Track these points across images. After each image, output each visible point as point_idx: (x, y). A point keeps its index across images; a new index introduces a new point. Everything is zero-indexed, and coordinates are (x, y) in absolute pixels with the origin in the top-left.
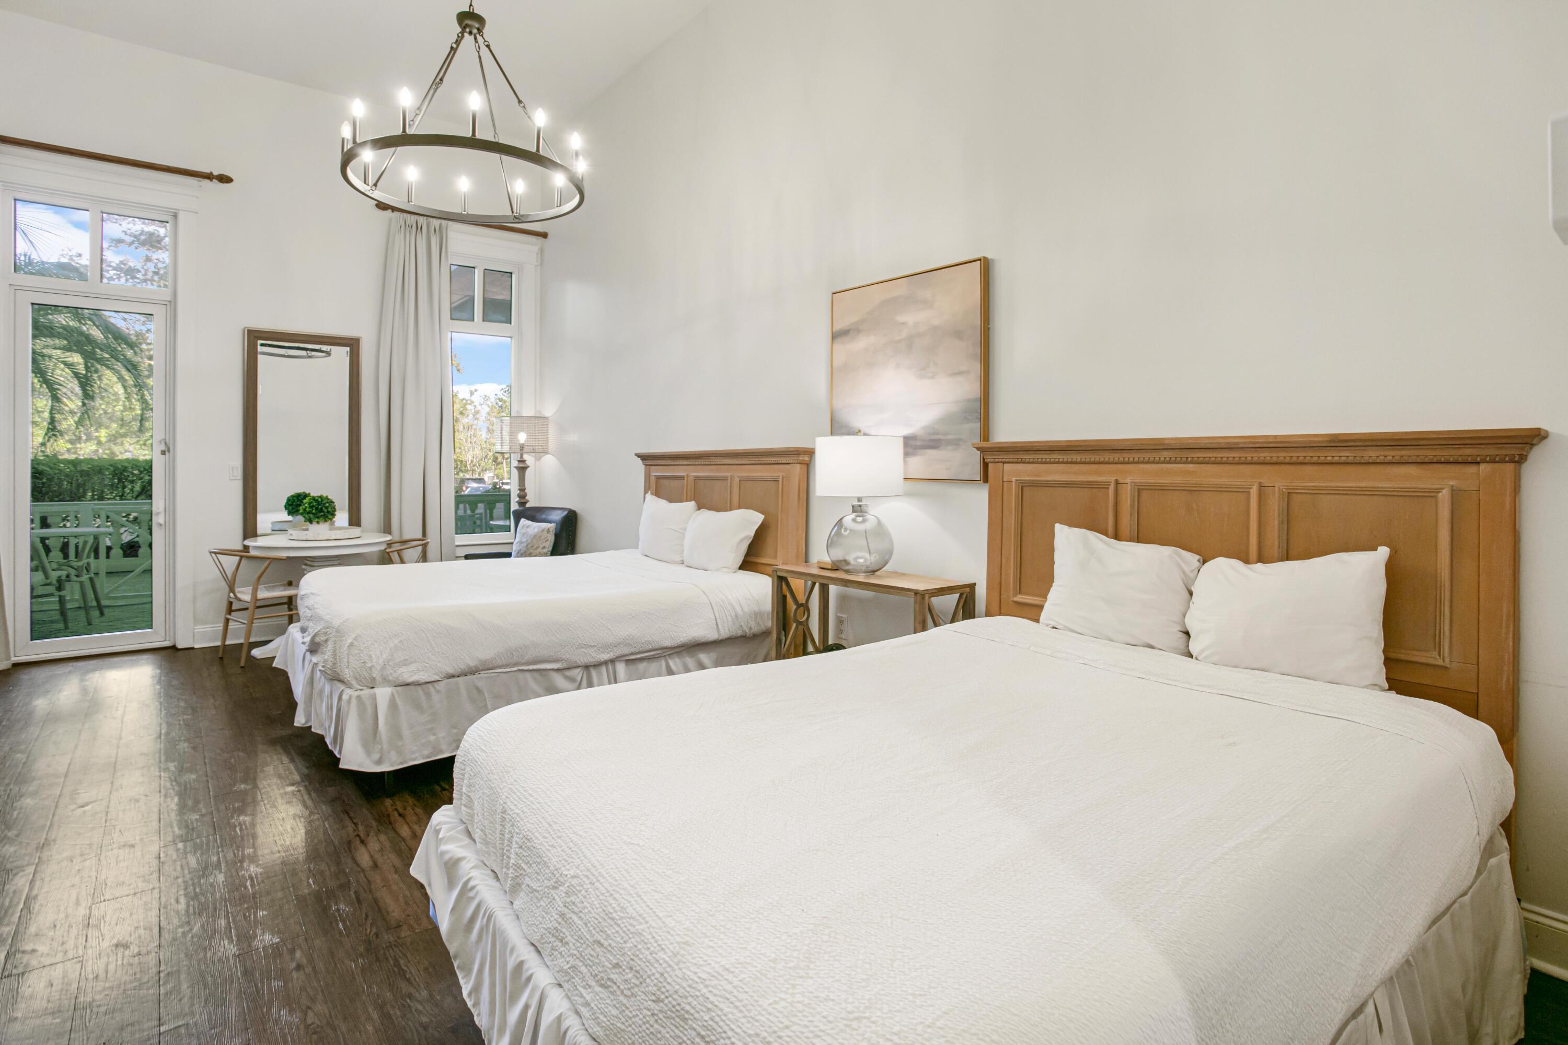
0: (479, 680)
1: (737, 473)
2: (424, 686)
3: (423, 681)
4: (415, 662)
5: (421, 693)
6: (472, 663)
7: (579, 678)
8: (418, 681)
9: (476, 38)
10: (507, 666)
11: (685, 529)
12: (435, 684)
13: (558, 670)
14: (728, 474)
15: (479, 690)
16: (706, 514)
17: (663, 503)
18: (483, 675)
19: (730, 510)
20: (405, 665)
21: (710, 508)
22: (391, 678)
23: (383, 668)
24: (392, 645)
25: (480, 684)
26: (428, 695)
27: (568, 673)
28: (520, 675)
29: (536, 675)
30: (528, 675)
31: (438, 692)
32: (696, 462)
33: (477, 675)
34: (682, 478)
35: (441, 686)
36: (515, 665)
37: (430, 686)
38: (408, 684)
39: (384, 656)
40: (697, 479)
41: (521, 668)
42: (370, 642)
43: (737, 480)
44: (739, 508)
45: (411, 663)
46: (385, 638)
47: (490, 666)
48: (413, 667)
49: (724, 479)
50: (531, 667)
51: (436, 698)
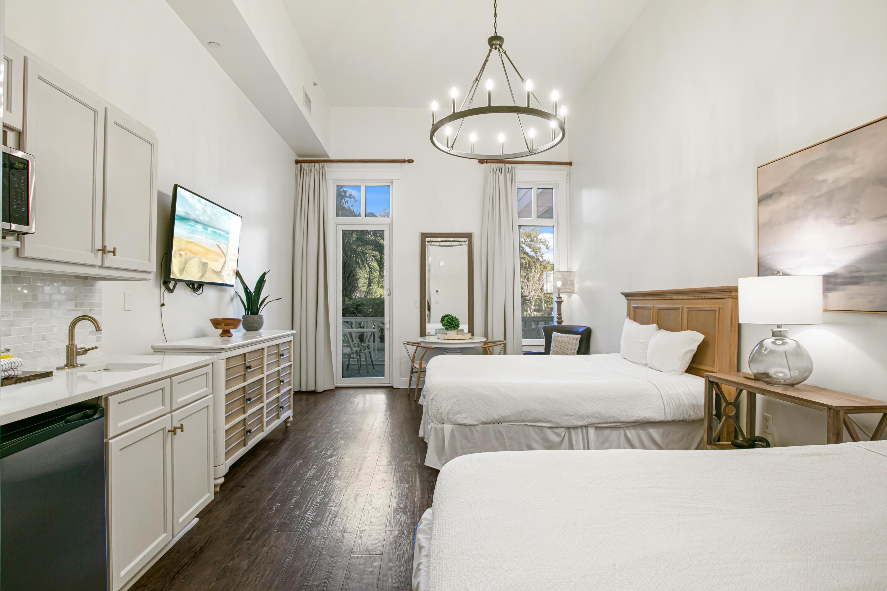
0: (501, 427)
1: (686, 305)
2: (470, 427)
3: (469, 424)
4: (465, 412)
5: (468, 430)
6: (496, 417)
7: (563, 435)
8: (466, 424)
9: (499, 51)
10: (517, 421)
11: (648, 342)
12: (476, 427)
13: (549, 428)
14: (680, 306)
15: (500, 432)
16: (663, 332)
17: (636, 325)
18: (504, 424)
19: (681, 330)
20: (459, 413)
21: (667, 329)
22: (452, 420)
23: (448, 413)
24: (453, 402)
25: (501, 430)
26: (472, 432)
27: (556, 430)
28: (526, 428)
29: (536, 429)
30: (531, 428)
31: (477, 431)
32: (659, 298)
33: (500, 425)
34: (649, 308)
35: (479, 428)
36: (522, 421)
37: (473, 427)
38: (461, 425)
39: (448, 408)
40: (659, 309)
41: (526, 424)
42: (442, 399)
43: (685, 310)
44: (688, 330)
45: (463, 413)
46: (449, 397)
47: (508, 420)
48: (464, 415)
49: (677, 309)
50: (532, 424)
51: (476, 434)
